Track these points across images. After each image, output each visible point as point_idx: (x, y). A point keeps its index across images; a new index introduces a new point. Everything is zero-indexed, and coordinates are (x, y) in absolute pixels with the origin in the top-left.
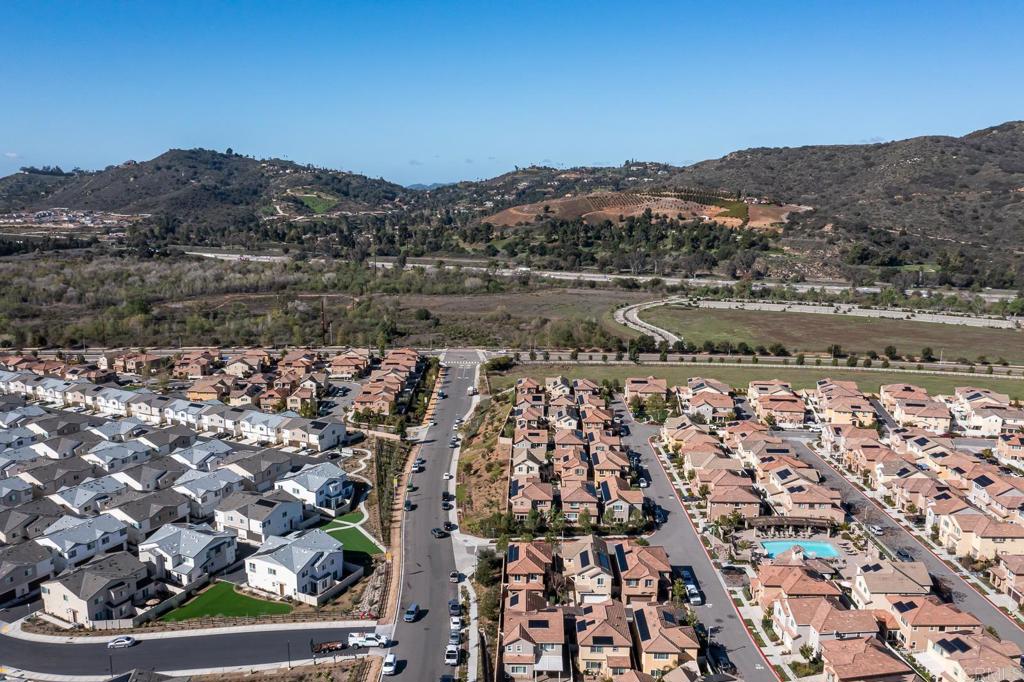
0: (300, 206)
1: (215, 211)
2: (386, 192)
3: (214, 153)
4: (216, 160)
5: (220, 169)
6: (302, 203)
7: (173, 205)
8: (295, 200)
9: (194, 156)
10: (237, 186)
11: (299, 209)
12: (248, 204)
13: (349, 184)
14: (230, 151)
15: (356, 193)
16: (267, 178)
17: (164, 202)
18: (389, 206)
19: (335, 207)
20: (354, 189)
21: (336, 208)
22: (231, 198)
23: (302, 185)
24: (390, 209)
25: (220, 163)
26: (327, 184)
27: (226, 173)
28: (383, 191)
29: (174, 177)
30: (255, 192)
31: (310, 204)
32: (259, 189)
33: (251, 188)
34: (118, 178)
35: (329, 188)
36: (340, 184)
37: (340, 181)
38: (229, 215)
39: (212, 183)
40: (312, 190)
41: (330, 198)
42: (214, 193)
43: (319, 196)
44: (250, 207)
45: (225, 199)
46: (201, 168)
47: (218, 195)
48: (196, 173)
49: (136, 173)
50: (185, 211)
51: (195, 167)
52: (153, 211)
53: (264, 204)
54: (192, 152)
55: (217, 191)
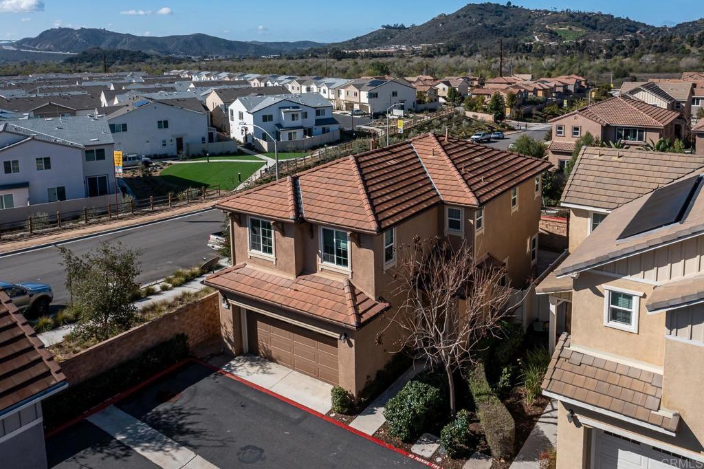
1: (491, 40)
4: (498, 9)
5: (500, 15)
6: (556, 34)
7: (461, 37)
8: (551, 32)
9: (483, 7)
10: (510, 26)
11: (553, 37)
12: (515, 36)
13: (597, 20)
15: (602, 27)
16: (533, 19)
17: (455, 35)
19: (583, 36)
20: (601, 25)
22: (504, 33)
23: (559, 22)
25: (501, 12)
26: (578, 21)
27: (504, 17)
29: (467, 21)
30: (523, 29)
31: (562, 35)
32: (526, 27)
33: (520, 26)
34: (433, 25)
35: (580, 24)
36: (589, 21)
37: (590, 19)
38: (499, 42)
39: (492, 23)
41: (579, 30)
42: (492, 29)
44: (516, 39)
45: (499, 33)
46: (486, 15)
47: (494, 31)
48: (482, 19)
49: (444, 21)
50: (468, 41)
51: (482, 15)
52: (447, 41)
53: (526, 36)
54: (482, 5)
55: (494, 29)
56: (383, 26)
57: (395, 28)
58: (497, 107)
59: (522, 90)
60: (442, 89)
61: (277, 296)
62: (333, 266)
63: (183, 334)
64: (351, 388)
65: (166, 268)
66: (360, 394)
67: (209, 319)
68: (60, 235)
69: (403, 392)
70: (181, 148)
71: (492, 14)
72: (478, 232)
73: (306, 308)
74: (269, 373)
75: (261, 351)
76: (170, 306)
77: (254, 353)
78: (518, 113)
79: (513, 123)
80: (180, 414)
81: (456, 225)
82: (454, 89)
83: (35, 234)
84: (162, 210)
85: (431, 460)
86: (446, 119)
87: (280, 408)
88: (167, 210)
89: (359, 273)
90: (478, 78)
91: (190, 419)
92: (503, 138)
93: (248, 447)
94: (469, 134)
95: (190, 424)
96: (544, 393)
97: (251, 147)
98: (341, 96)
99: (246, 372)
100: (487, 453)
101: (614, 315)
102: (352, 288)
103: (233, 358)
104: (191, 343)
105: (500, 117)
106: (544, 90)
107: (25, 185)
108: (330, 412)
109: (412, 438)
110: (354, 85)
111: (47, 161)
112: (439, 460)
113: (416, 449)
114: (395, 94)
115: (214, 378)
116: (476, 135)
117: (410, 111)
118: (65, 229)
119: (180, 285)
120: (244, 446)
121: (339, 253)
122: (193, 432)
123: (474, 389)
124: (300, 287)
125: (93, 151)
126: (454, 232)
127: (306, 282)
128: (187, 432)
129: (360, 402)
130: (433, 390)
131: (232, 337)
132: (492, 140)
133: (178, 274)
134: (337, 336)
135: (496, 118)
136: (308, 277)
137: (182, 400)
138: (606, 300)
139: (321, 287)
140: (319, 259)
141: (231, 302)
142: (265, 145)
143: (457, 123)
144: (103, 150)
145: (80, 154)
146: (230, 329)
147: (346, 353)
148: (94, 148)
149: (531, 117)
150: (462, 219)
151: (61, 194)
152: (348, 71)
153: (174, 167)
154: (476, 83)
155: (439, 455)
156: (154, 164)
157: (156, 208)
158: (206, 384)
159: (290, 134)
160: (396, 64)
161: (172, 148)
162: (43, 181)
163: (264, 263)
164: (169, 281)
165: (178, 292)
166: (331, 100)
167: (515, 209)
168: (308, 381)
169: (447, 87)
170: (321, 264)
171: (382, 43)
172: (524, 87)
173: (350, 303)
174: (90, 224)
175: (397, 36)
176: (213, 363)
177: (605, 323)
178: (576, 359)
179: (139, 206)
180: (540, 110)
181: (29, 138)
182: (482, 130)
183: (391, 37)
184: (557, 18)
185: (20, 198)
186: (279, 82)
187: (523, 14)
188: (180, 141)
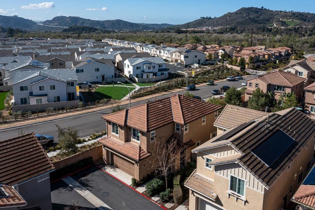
0: (283, 23)
1: (252, 25)
3: (257, 8)
4: (257, 10)
5: (258, 13)
6: (285, 23)
7: (237, 23)
8: (282, 22)
10: (262, 18)
11: (283, 25)
12: (264, 24)
13: (306, 17)
14: (262, 7)
16: (274, 15)
17: (235, 23)
19: (299, 24)
20: (308, 19)
22: (259, 22)
23: (286, 17)
25: (258, 11)
26: (297, 17)
27: (259, 14)
29: (241, 16)
30: (268, 20)
31: (288, 23)
32: (270, 19)
33: (267, 19)
34: (224, 18)
35: (298, 18)
36: (302, 17)
37: (303, 15)
38: (256, 27)
39: (253, 17)
40: (290, 18)
41: (297, 21)
42: (253, 20)
43: (292, 21)
44: (265, 25)
45: (257, 22)
46: (251, 13)
47: (254, 21)
48: (249, 15)
49: (230, 15)
50: (241, 25)
51: (249, 13)
52: (231, 25)
53: (270, 24)
54: (249, 8)
56: (201, 18)
57: (207, 18)
58: (242, 64)
59: (257, 55)
60: (221, 52)
61: (118, 148)
62: (135, 140)
63: (91, 157)
64: (137, 178)
65: (91, 132)
66: (140, 181)
67: (100, 152)
68: (57, 116)
69: (152, 181)
70: (104, 80)
71: (254, 13)
72: (185, 132)
73: (125, 153)
74: (116, 172)
75: (115, 164)
76: (90, 146)
77: (113, 165)
78: (253, 66)
79: (250, 71)
80: (88, 181)
81: (178, 129)
82: (227, 52)
83: (49, 115)
84: (93, 108)
85: (156, 202)
86: (217, 69)
87: (117, 182)
88: (95, 108)
89: (143, 144)
90: (239, 47)
91: (90, 182)
92: (242, 79)
93: (106, 192)
94: (227, 76)
95: (90, 184)
96: (185, 185)
97: (131, 80)
98: (173, 56)
99: (109, 170)
100: (173, 202)
101: (207, 165)
102: (140, 148)
103: (106, 165)
104: (94, 160)
105: (243, 68)
106: (269, 55)
107: (46, 95)
108: (131, 185)
109: (153, 195)
110: (178, 52)
111: (54, 86)
112: (159, 202)
113: (153, 198)
114: (196, 57)
115: (99, 171)
116: (229, 77)
117: (202, 64)
118: (59, 114)
119: (94, 139)
120: (104, 192)
121: (137, 137)
122: (90, 186)
123: (174, 183)
124: (125, 146)
125: (70, 83)
126: (177, 132)
127: (127, 144)
128: (89, 186)
129: (140, 183)
130: (161, 182)
131: (106, 159)
132: (236, 80)
133: (94, 135)
134: (134, 162)
135: (241, 69)
136: (128, 143)
137: (89, 177)
138: (205, 160)
139: (131, 146)
140: (132, 138)
141: (106, 148)
142: (137, 79)
143: (222, 71)
144: (73, 83)
145: (65, 85)
146: (105, 157)
147: (136, 168)
148: (70, 82)
149: (260, 68)
150: (180, 128)
151: (58, 99)
152: (182, 39)
153: (100, 88)
154: (238, 49)
155: (159, 201)
156: (93, 86)
157: (91, 107)
158: (97, 173)
159: (147, 75)
160: (205, 37)
161: (100, 79)
162: (52, 94)
163: (116, 137)
164: (91, 137)
165: (93, 141)
166: (169, 57)
167: (203, 124)
168: (127, 175)
169: (223, 52)
170: (133, 139)
171: (200, 25)
172: (259, 53)
173: (138, 153)
174: (68, 112)
175: (207, 22)
176: (100, 166)
177: (205, 167)
178: (197, 177)
179: (85, 106)
180: (265, 64)
181: (48, 78)
182: (234, 74)
183: (204, 23)
184: (286, 15)
185: (44, 100)
186: (148, 48)
187: (269, 13)
188: (103, 77)
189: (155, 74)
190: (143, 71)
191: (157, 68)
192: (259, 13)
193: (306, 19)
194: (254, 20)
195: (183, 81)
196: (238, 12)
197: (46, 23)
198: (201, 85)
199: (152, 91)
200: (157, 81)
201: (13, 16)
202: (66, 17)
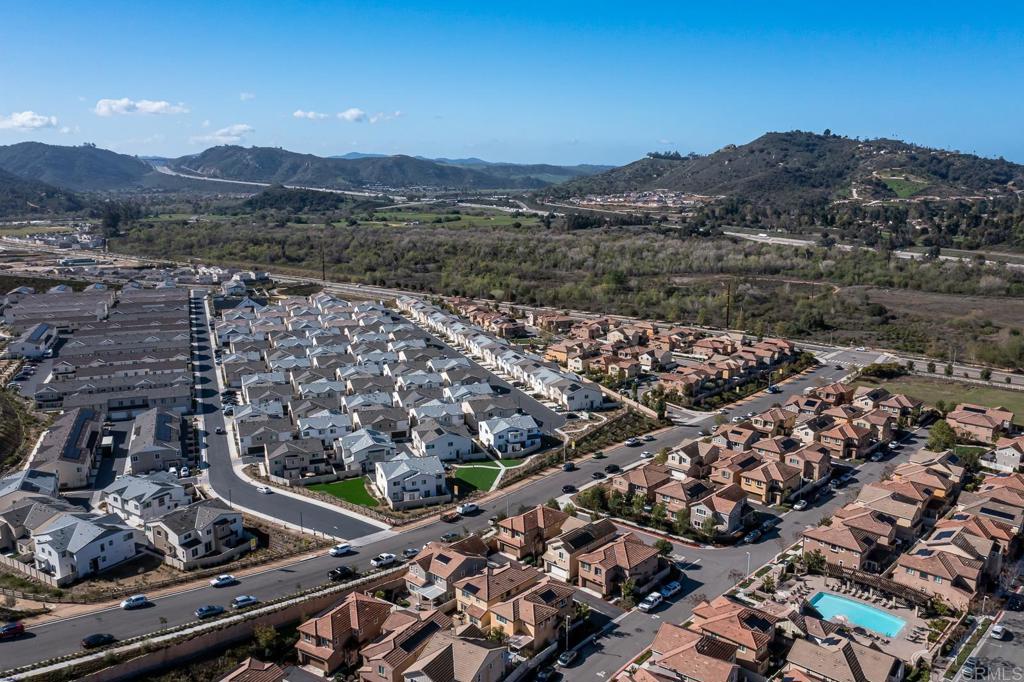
0: (880, 189)
1: (789, 194)
2: (998, 174)
3: (810, 135)
4: (810, 142)
5: (812, 151)
6: (885, 186)
7: (750, 187)
8: (878, 183)
9: (788, 138)
10: (823, 168)
11: (877, 192)
12: (828, 186)
13: (949, 165)
14: (828, 132)
15: (957, 175)
16: (858, 160)
17: (742, 184)
18: (996, 190)
19: (922, 191)
20: (955, 171)
21: (924, 192)
22: (812, 180)
23: (892, 166)
24: (995, 194)
25: (814, 145)
26: (922, 165)
28: (994, 173)
29: (764, 160)
30: (840, 175)
31: (895, 188)
32: (846, 171)
33: (837, 170)
34: (716, 162)
35: (923, 169)
36: (938, 166)
37: (940, 161)
38: (801, 198)
39: (798, 165)
40: (901, 172)
41: (920, 181)
42: (795, 175)
43: (907, 179)
44: (828, 190)
45: (805, 181)
46: (793, 150)
47: (800, 178)
48: (785, 156)
49: (732, 156)
50: (758, 193)
51: (787, 150)
52: (730, 192)
53: (842, 187)
54: (787, 134)
55: (797, 174)
56: (650, 154)
57: (668, 157)
61: (507, 541)
64: (519, 557)
67: (497, 544)
70: (458, 457)
71: (801, 149)
72: (544, 531)
73: (512, 544)
74: (506, 554)
75: (505, 550)
77: (503, 551)
78: (691, 401)
81: (541, 531)
89: (522, 539)
97: (493, 455)
98: (550, 391)
105: (662, 415)
107: (418, 490)
108: (516, 560)
111: (425, 481)
114: (587, 397)
121: (519, 535)
129: (521, 559)
131: (500, 547)
134: (517, 548)
136: (513, 538)
139: (515, 540)
141: (500, 541)
142: (500, 454)
145: (433, 478)
147: (519, 551)
149: (700, 406)
151: (427, 494)
153: (459, 470)
154: (691, 338)
159: (513, 447)
161: (454, 456)
162: (423, 488)
163: (506, 535)
166: (544, 391)
169: (650, 358)
170: (516, 536)
171: (645, 182)
173: (520, 544)
175: (666, 175)
181: (419, 473)
183: (658, 175)
184: (891, 160)
185: (416, 494)
186: (507, 360)
187: (846, 149)
188: (458, 452)
189: (523, 445)
190: (507, 441)
191: (526, 435)
192: (816, 153)
193: (947, 173)
194: (801, 176)
195: (559, 455)
196: (756, 145)
197: (183, 167)
198: (585, 457)
199: (520, 476)
200: (526, 456)
201: (82, 145)
202: (242, 148)
